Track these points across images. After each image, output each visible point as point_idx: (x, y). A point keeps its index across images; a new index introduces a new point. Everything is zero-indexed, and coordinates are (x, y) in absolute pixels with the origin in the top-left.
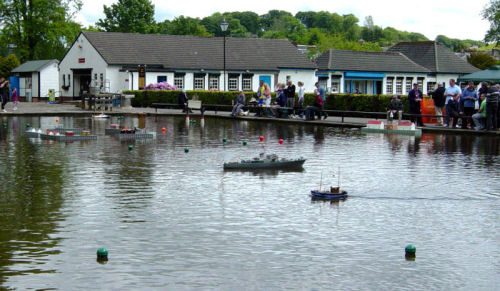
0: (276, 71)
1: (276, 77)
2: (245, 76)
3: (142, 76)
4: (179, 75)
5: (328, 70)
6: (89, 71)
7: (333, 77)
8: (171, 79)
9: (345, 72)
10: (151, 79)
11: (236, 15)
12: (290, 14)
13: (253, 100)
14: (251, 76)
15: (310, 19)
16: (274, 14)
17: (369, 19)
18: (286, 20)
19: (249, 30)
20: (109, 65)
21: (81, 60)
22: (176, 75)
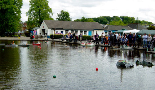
0: (93, 30)
1: (93, 32)
2: (84, 31)
3: (55, 31)
4: (67, 31)
5: (107, 30)
6: (45, 30)
7: (109, 32)
8: (64, 32)
9: (112, 30)
10: (59, 32)
11: (105, 17)
12: (118, 17)
13: (66, 37)
14: (86, 31)
15: (123, 18)
16: (114, 17)
17: (137, 18)
18: (117, 18)
19: (108, 21)
20: (49, 28)
21: (43, 27)
22: (66, 31)
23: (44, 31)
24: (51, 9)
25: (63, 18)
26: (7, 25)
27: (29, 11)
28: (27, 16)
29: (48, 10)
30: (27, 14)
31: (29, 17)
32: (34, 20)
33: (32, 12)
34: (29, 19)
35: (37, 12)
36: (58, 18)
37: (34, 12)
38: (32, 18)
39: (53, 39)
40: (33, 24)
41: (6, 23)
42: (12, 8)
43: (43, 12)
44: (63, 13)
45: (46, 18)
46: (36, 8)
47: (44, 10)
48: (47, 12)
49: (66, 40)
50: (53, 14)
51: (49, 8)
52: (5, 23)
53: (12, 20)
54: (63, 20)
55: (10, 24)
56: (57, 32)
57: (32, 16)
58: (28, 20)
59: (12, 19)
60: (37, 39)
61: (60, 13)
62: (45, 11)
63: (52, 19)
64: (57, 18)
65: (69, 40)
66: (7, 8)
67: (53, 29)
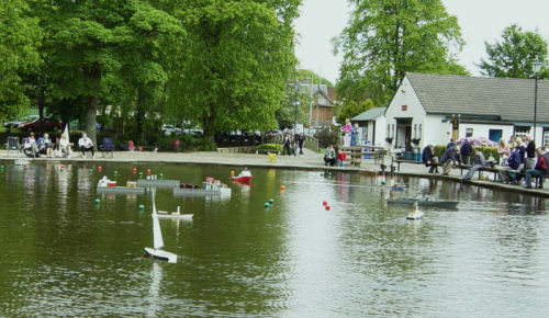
3: (456, 128)
4: (522, 129)
6: (409, 121)
8: (509, 134)
20: (428, 114)
21: (404, 108)
22: (517, 129)
23: (404, 124)
24: (453, 20)
25: (516, 67)
26: (225, 95)
27: (345, 31)
28: (336, 52)
29: (440, 27)
30: (338, 44)
31: (346, 57)
32: (367, 73)
33: (359, 36)
34: (345, 69)
35: (385, 35)
36: (490, 63)
37: (372, 33)
38: (359, 66)
39: (434, 166)
40: (362, 90)
41: (220, 85)
42: (252, 16)
43: (415, 35)
44: (516, 40)
45: (430, 65)
46: (379, 18)
47: (422, 23)
48: (435, 37)
49: (491, 176)
50: (463, 44)
51: (445, 15)
52: (215, 87)
53: (250, 75)
54: (514, 74)
55: (238, 91)
56: (469, 135)
57: (360, 56)
58: (343, 75)
59: (253, 69)
60: (357, 164)
61: (502, 41)
62: (425, 28)
63: (456, 70)
64: (485, 66)
65: (507, 173)
66: (226, 16)
67: (448, 117)
